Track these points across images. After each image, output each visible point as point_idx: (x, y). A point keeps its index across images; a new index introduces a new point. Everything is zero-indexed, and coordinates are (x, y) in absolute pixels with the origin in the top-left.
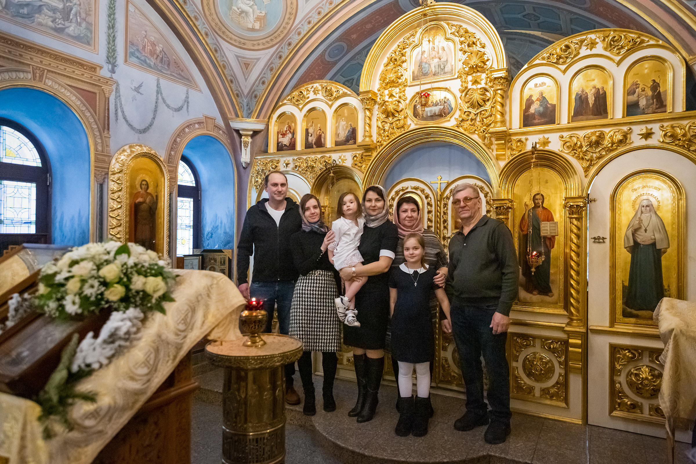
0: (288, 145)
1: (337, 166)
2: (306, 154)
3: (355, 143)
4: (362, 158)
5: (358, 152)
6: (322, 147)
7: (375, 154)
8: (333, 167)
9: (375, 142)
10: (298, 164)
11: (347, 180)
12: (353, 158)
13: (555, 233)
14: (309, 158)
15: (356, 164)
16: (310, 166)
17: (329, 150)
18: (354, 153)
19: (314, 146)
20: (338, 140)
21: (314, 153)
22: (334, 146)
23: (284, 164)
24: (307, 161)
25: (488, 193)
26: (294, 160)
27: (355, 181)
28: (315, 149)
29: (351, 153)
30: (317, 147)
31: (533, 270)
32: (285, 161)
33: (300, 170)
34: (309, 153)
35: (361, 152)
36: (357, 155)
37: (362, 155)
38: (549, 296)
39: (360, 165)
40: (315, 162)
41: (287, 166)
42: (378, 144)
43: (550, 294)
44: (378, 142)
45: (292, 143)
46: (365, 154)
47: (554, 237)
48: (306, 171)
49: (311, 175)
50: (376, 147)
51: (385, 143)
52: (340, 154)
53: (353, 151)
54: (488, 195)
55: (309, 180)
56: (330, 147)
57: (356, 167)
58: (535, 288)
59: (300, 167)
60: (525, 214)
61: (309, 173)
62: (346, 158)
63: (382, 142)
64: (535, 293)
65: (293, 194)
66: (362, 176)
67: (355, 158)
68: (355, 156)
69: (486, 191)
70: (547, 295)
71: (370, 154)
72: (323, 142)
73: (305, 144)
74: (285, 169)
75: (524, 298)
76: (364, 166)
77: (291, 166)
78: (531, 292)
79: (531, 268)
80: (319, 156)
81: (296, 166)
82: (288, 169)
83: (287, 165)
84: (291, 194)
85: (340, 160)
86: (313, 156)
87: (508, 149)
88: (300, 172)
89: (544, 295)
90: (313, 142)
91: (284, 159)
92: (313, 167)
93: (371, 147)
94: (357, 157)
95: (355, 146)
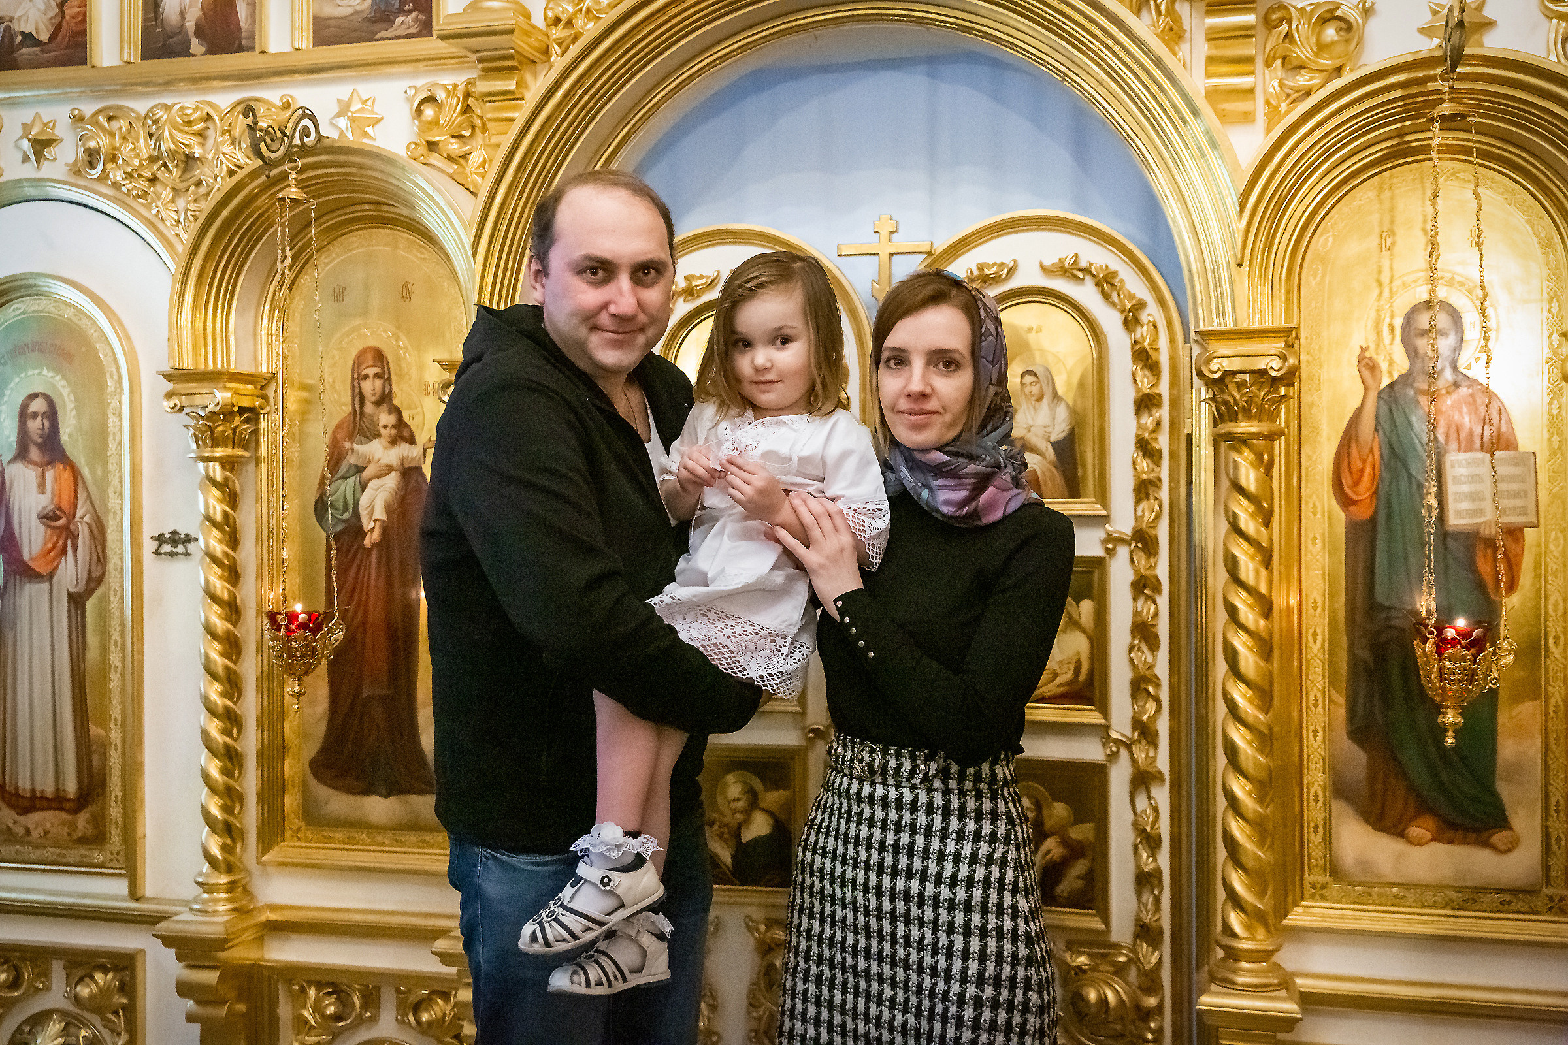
0: (44, 37)
1: (322, 146)
2: (147, 85)
3: (425, 29)
4: (467, 109)
5: (447, 80)
6: (240, 49)
7: (537, 85)
8: (304, 150)
9: (538, 21)
10: (102, 142)
11: (384, 233)
12: (419, 111)
13: (1524, 511)
14: (167, 108)
15: (432, 146)
16: (172, 154)
17: (279, 64)
18: (420, 82)
19: (196, 46)
20: (329, 11)
21: (198, 81)
22: (306, 42)
23: (26, 145)
24: (152, 126)
25: (1141, 305)
26: (79, 119)
27: (428, 237)
28: (201, 61)
29: (404, 84)
30: (211, 51)
31: (1450, 718)
32: (26, 127)
33: (118, 175)
34: (168, 84)
35: (457, 79)
36: (441, 95)
37: (467, 95)
38: (1494, 848)
39: (455, 147)
40: (201, 134)
41: (39, 155)
42: (558, 33)
43: (1498, 838)
44: (557, 20)
45: (69, 25)
46: (483, 87)
47: (1514, 533)
48: (153, 180)
49: (181, 203)
50: (546, 52)
51: (591, 29)
52: (342, 91)
53: (416, 74)
54: (1144, 317)
55: (170, 234)
56: (287, 48)
57: (435, 159)
58: (1424, 808)
59: (114, 158)
60: (1359, 411)
61: (167, 194)
62: (379, 110)
63: (579, 22)
64: (1415, 831)
65: (79, 311)
66: (472, 208)
67: (429, 112)
68: (431, 99)
69: (1131, 296)
70: (1486, 844)
71: (511, 85)
72: (244, 24)
73: (146, 31)
74: (28, 171)
75: (1364, 864)
76: (476, 158)
77: (66, 152)
78: (1397, 830)
79: (1438, 709)
80: (224, 99)
81: (91, 157)
82: (48, 170)
83: (41, 146)
84: (68, 313)
85: (343, 122)
86: (189, 102)
87: (1268, 63)
88: (116, 186)
89: (1465, 843)
90: (190, 25)
91: (26, 115)
92: (189, 161)
93: (519, 42)
94: (440, 106)
95: (430, 45)
